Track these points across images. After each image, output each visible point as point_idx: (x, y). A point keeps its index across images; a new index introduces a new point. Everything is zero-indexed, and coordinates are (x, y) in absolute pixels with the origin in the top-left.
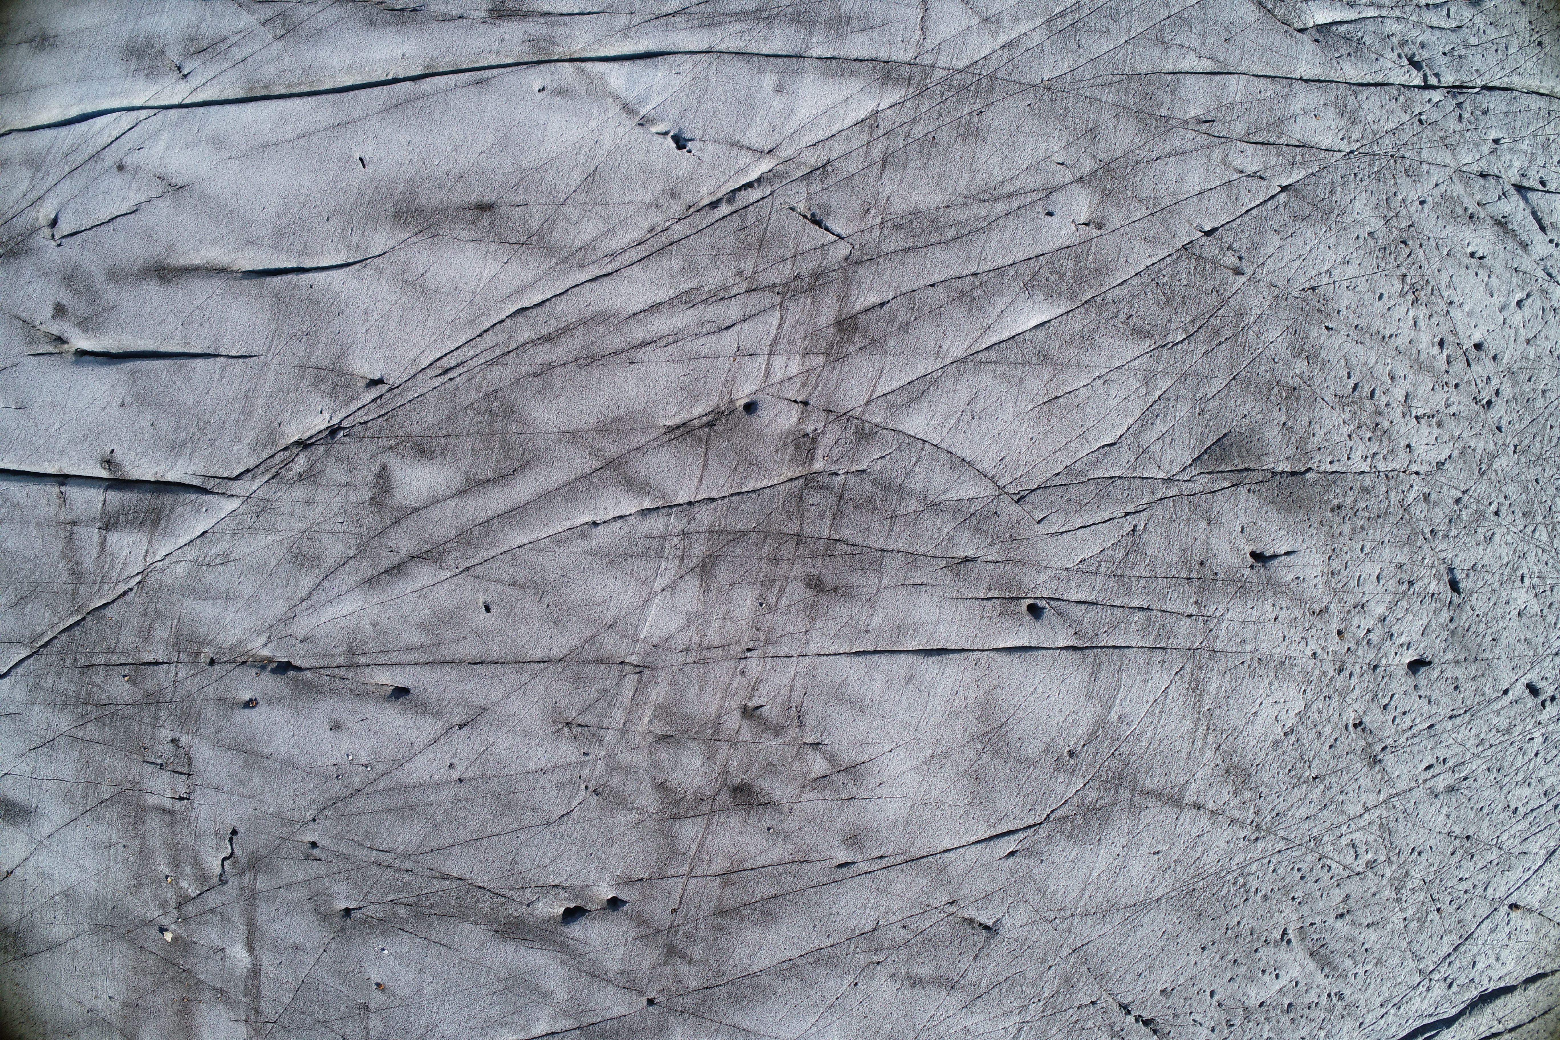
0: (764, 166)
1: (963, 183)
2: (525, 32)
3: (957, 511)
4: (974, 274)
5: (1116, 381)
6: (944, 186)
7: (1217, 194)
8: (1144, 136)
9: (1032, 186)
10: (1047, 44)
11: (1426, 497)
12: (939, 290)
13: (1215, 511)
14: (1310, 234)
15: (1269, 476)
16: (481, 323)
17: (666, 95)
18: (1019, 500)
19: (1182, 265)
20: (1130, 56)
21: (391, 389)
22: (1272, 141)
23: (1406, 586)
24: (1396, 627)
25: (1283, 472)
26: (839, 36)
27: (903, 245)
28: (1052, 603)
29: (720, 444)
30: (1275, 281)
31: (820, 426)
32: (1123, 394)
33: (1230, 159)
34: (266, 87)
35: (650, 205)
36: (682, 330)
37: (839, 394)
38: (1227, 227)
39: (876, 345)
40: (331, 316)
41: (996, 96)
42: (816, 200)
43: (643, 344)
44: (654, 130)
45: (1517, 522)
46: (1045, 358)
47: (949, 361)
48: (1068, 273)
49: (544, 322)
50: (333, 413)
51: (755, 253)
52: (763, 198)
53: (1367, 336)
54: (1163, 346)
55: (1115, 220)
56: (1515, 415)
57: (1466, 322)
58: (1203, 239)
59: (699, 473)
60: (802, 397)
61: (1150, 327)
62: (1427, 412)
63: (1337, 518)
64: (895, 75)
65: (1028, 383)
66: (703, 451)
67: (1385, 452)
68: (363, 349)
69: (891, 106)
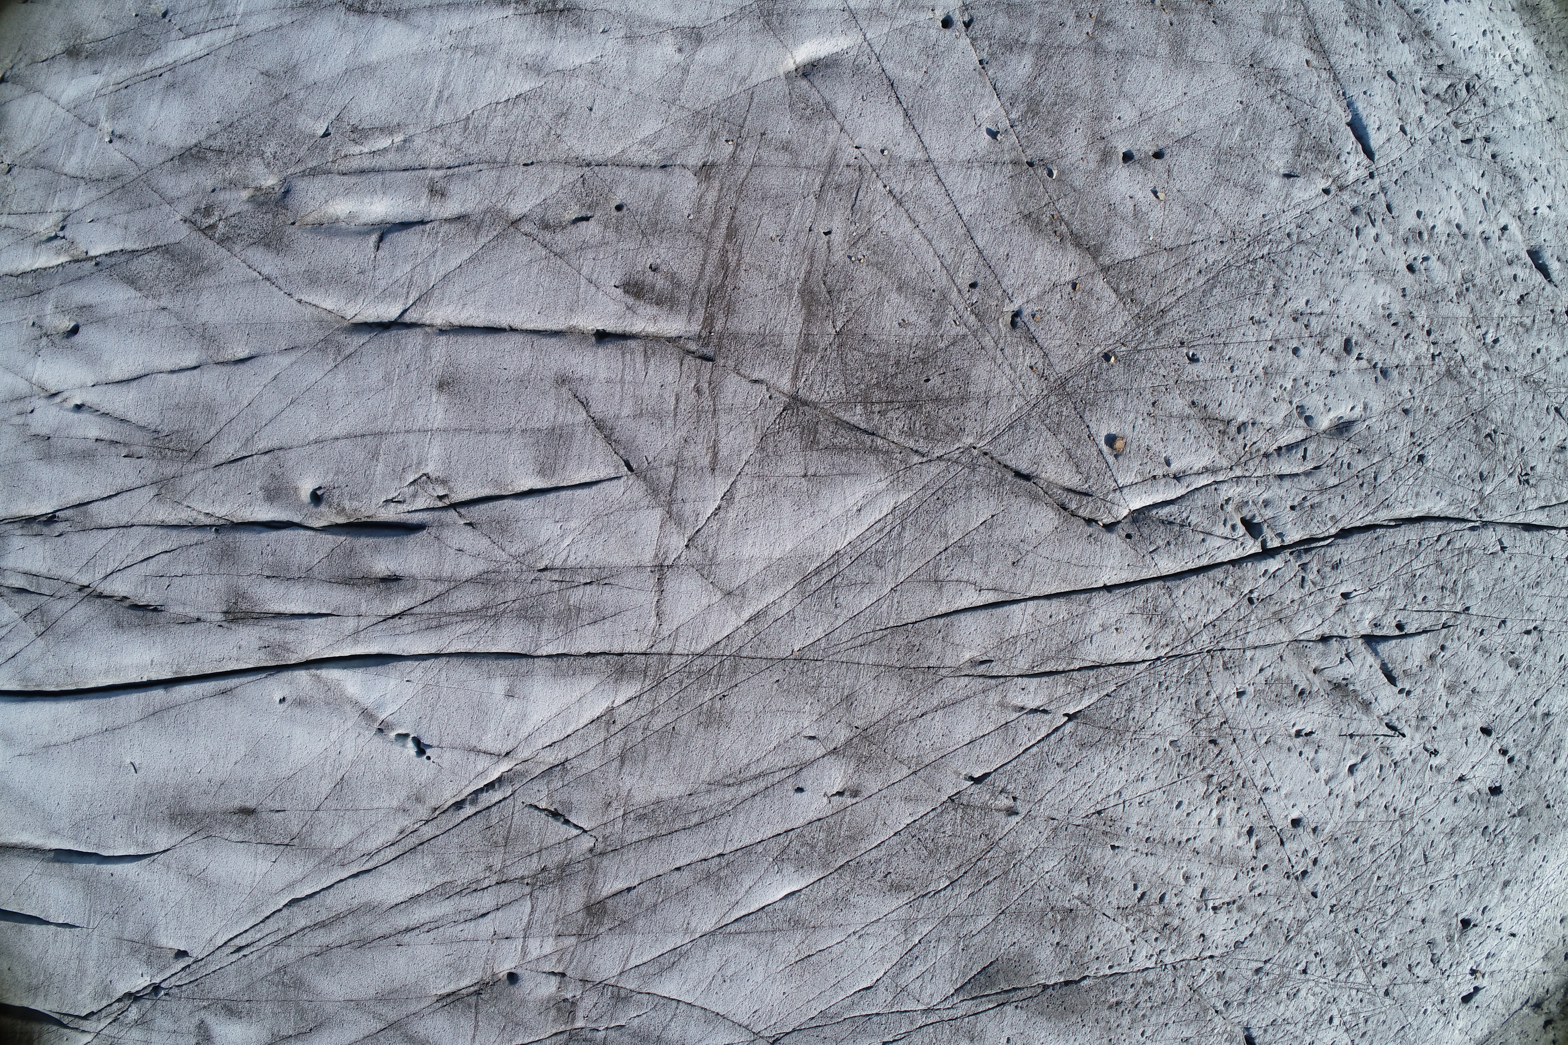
0: (504, 767)
1: (706, 771)
2: (260, 638)
4: (721, 855)
5: (873, 934)
6: (686, 776)
7: (990, 739)
8: (907, 694)
9: (781, 764)
10: (799, 611)
11: (1221, 976)
12: (685, 873)
13: (979, 1029)
14: (1099, 760)
15: (1039, 990)
16: (262, 911)
17: (400, 703)
19: (947, 818)
20: (896, 606)
21: (195, 962)
22: (1060, 669)
25: (1055, 984)
26: (568, 632)
27: (646, 834)
29: (487, 1009)
30: (1054, 814)
31: (578, 994)
32: (879, 945)
33: (1008, 699)
34: (38, 686)
35: (397, 810)
36: (441, 918)
37: (594, 967)
38: (1001, 771)
39: (624, 926)
40: (134, 900)
41: (741, 677)
42: (557, 797)
43: (408, 930)
45: (1328, 974)
46: (796, 923)
47: (697, 936)
48: (820, 844)
49: (317, 912)
50: (152, 976)
51: (502, 849)
52: (505, 799)
53: (1160, 846)
54: (923, 896)
55: (873, 785)
56: (1335, 879)
57: (1282, 804)
58: (973, 788)
59: (471, 1033)
60: (560, 969)
61: (909, 881)
62: (1227, 900)
63: (1114, 1014)
64: (629, 668)
65: (779, 948)
66: (473, 1016)
67: (1174, 947)
68: (166, 929)
69: (627, 702)
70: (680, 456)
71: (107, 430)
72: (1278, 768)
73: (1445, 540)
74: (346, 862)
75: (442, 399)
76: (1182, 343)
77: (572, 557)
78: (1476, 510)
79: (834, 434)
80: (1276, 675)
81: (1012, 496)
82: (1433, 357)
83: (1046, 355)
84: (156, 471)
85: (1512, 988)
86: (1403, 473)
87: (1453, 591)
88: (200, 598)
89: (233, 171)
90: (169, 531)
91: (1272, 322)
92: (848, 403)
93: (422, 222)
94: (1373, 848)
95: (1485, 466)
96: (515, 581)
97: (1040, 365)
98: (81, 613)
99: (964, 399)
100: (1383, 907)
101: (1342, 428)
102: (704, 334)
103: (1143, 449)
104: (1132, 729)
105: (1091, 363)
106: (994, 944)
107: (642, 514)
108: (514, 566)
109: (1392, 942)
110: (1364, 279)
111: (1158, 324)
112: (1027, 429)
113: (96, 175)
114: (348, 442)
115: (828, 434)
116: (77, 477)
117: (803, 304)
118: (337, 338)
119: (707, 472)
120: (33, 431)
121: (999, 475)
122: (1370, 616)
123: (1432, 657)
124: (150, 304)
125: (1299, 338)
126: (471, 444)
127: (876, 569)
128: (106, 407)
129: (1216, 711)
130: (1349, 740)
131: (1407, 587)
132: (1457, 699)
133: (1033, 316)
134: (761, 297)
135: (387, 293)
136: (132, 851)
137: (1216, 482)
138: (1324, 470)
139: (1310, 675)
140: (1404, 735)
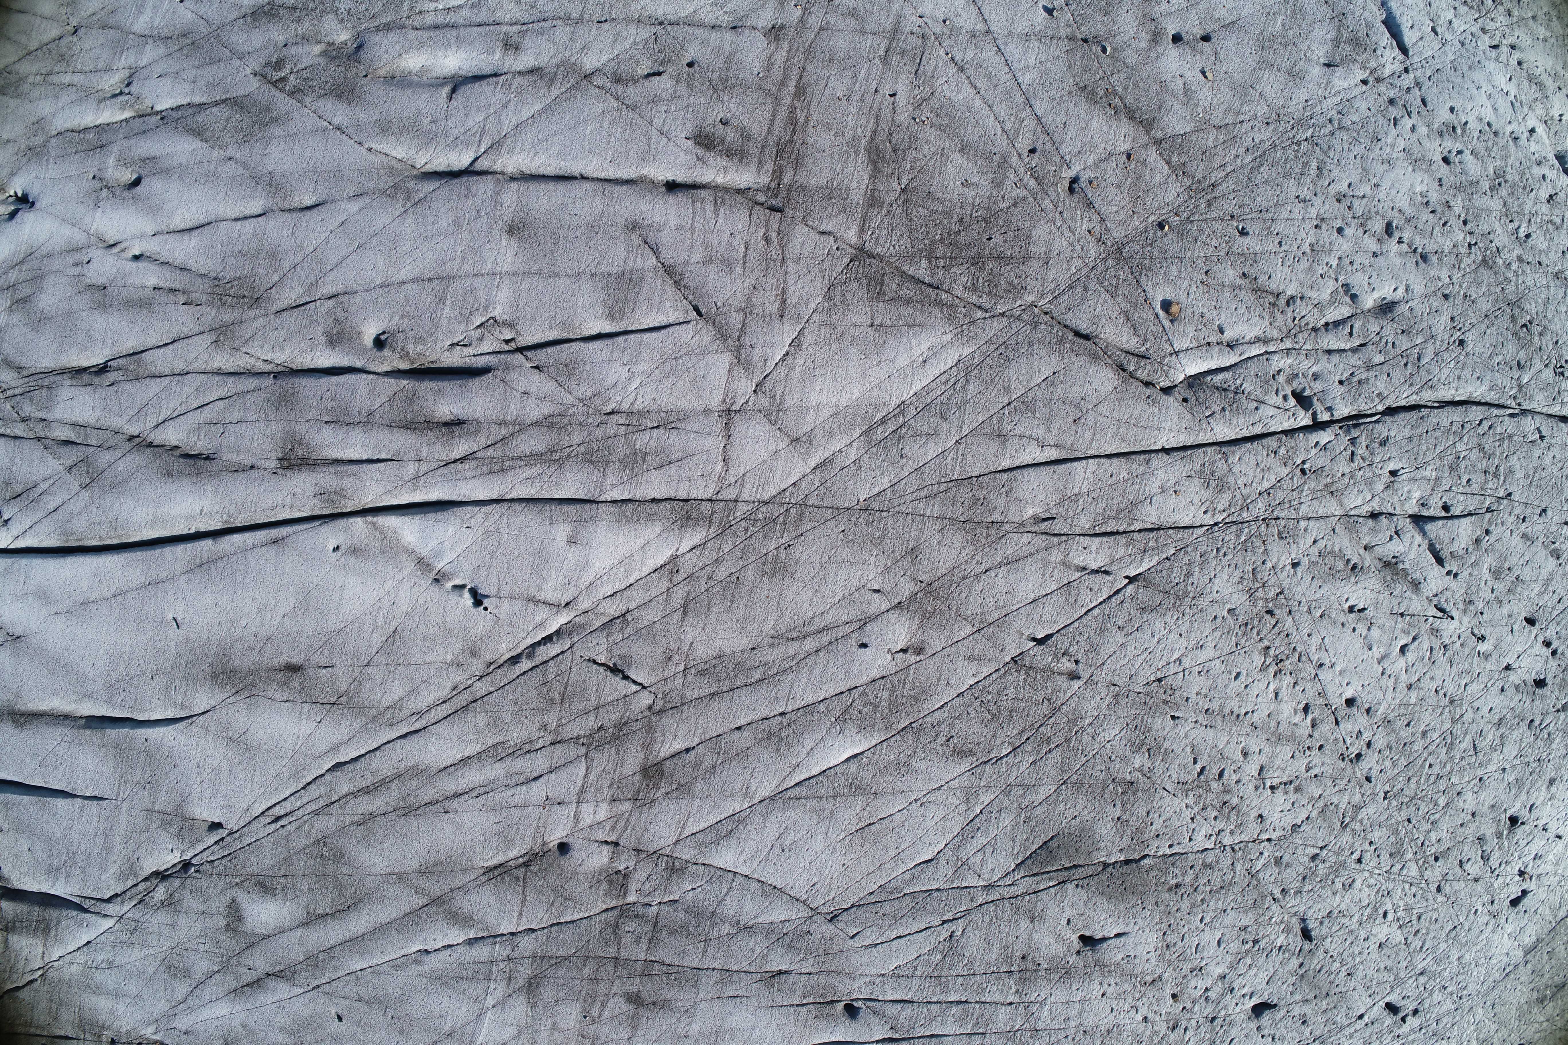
0: (563, 619)
1: (770, 623)
2: (316, 484)
3: (769, 932)
4: (783, 714)
5: (934, 802)
6: (749, 629)
7: (1052, 599)
8: (972, 548)
9: (845, 618)
10: (865, 459)
11: (1278, 861)
12: (745, 732)
13: (1039, 909)
14: (1159, 624)
15: (1100, 869)
16: (304, 777)
17: (459, 551)
18: (832, 918)
19: (1010, 679)
20: (960, 459)
21: (229, 834)
22: (1121, 529)
23: (1250, 944)
24: (1238, 981)
25: (1116, 862)
26: (634, 476)
27: (707, 691)
28: (868, 1003)
29: (536, 882)
30: (1116, 680)
31: (632, 865)
32: (941, 814)
33: (1070, 558)
34: (79, 540)
35: (451, 664)
36: (492, 782)
37: (648, 835)
38: (1063, 632)
39: (682, 789)
40: (168, 768)
41: (806, 526)
42: (617, 651)
43: (456, 795)
44: (449, 585)
45: (1382, 864)
46: (857, 788)
47: (757, 801)
48: (883, 703)
49: (362, 776)
50: (183, 851)
51: (558, 707)
52: (562, 652)
53: (1219, 718)
54: (986, 763)
55: (937, 642)
56: (1388, 763)
57: (1337, 681)
58: (1036, 648)
59: (518, 909)
60: (613, 838)
61: (972, 746)
62: (1284, 779)
63: (1174, 897)
64: (695, 515)
65: (840, 815)
66: (520, 889)
67: (1233, 827)
68: (200, 799)
69: (691, 550)
70: (748, 302)
71: (166, 279)
72: (1333, 643)
73: (1486, 424)
74: (394, 721)
75: (512, 243)
76: (1232, 217)
77: (640, 400)
78: (1515, 398)
79: (900, 286)
80: (1329, 547)
81: (1073, 355)
82: (1470, 246)
83: (1103, 220)
84: (216, 318)
85: (1558, 894)
86: (1445, 356)
87: (1496, 476)
88: (255, 444)
89: (306, 27)
90: (226, 378)
91: (1317, 201)
92: (913, 257)
93: (496, 75)
94: (1424, 734)
95: (1522, 355)
96: (581, 424)
97: (1097, 229)
98: (130, 462)
99: (1025, 258)
100: (1435, 796)
101: (1386, 308)
102: (772, 186)
103: (1197, 316)
104: (1191, 595)
105: (1146, 230)
106: (1056, 817)
107: (711, 359)
108: (581, 409)
109: (1444, 835)
110: (1402, 168)
111: (1209, 197)
112: (1086, 290)
113: (166, 33)
114: (415, 285)
115: (894, 286)
116: (132, 325)
117: (869, 161)
118: (407, 185)
119: (776, 319)
120: (88, 281)
121: (1060, 333)
122: (1416, 495)
123: (1477, 541)
124: (216, 154)
125: (1343, 219)
126: (540, 287)
127: (941, 421)
128: (165, 256)
129: (1273, 580)
130: (1400, 619)
131: (1451, 467)
132: (1502, 585)
133: (1090, 182)
134: (828, 152)
135: (459, 141)
136: (169, 714)
137: (1267, 353)
138: (1370, 347)
139: (1362, 551)
140: (1452, 618)
